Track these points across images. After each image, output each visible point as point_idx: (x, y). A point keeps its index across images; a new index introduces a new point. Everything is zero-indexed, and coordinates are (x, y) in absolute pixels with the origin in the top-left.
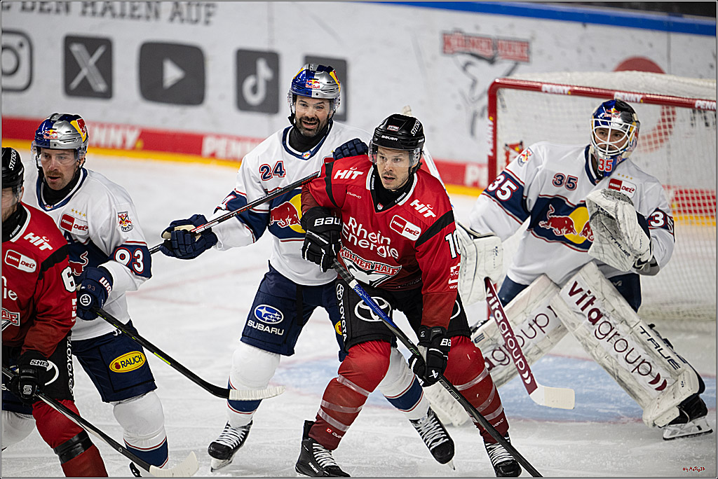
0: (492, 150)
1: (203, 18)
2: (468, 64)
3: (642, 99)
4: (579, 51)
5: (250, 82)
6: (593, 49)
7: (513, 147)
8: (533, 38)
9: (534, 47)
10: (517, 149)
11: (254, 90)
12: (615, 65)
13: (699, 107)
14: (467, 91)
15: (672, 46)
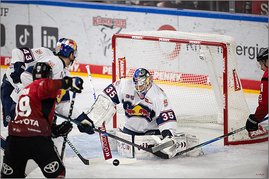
0: (114, 61)
1: (4, 14)
2: (103, 29)
3: (169, 40)
4: (144, 23)
5: (22, 37)
6: (149, 22)
7: (121, 59)
8: (127, 19)
9: (127, 22)
10: (123, 60)
11: (23, 40)
12: (158, 28)
13: (191, 43)
14: (103, 39)
15: (179, 20)
